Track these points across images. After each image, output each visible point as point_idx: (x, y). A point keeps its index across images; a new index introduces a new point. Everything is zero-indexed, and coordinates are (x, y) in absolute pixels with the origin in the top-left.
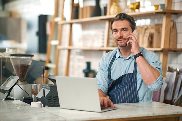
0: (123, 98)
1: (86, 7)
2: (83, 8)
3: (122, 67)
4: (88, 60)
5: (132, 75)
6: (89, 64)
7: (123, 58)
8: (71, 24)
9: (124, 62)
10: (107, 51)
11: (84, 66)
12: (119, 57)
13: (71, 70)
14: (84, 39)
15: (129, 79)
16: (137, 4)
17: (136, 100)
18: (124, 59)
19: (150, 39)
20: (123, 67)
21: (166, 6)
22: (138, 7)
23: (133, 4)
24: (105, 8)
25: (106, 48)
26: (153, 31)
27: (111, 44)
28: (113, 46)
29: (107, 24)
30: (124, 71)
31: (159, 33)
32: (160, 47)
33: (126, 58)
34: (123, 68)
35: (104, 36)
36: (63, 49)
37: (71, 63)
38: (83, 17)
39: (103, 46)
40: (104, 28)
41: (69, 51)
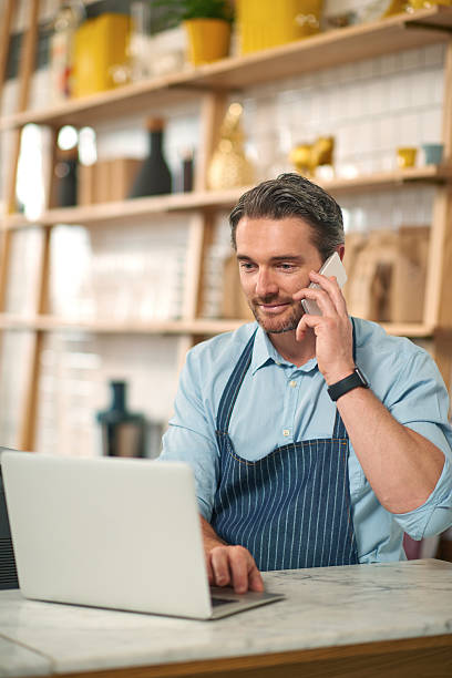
0: (288, 550)
1: (110, 164)
2: (94, 167)
3: (283, 409)
4: (119, 372)
5: (329, 448)
6: (119, 389)
7: (284, 366)
8: (47, 230)
9: (291, 383)
10: (198, 338)
11: (102, 399)
12: (270, 362)
13: (46, 411)
14: (101, 287)
15: (313, 466)
16: (323, 147)
17: (347, 554)
18: (290, 371)
19: (378, 288)
20: (286, 405)
21: (447, 152)
22: (327, 159)
23: (308, 147)
24: (189, 166)
25: (190, 324)
26: (390, 255)
27: (212, 310)
28: (222, 317)
29: (195, 228)
30: (293, 423)
31: (417, 262)
32: (420, 322)
33: (301, 368)
34: (285, 411)
35: (181, 275)
36: (16, 330)
37: (47, 385)
38: (94, 201)
39: (179, 318)
40: (184, 245)
41: (41, 336)
